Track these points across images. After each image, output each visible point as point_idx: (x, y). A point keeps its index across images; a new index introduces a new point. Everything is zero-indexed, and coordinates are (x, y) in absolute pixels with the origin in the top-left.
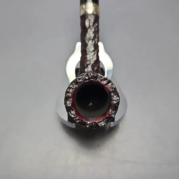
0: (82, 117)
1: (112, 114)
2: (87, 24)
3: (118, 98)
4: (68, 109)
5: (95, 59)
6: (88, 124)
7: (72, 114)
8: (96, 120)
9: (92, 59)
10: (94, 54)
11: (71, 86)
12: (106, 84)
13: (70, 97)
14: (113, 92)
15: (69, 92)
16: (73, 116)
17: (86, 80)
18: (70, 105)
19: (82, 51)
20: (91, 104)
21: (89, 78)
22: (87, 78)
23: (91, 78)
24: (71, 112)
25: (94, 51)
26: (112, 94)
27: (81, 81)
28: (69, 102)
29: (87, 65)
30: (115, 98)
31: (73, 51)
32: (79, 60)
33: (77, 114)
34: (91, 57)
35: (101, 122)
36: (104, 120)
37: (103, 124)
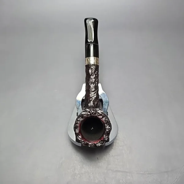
0: (86, 140)
1: (106, 138)
2: (90, 71)
3: (110, 128)
4: (77, 135)
5: (95, 96)
6: (89, 145)
7: (79, 138)
8: (95, 142)
9: (93, 96)
10: (95, 93)
11: (79, 119)
12: (101, 118)
13: (78, 127)
14: (106, 123)
15: (77, 123)
16: (80, 139)
17: (89, 115)
18: (78, 132)
19: (86, 90)
20: (93, 128)
21: (91, 114)
22: (89, 114)
23: (92, 114)
24: (78, 137)
25: (95, 91)
26: (106, 125)
27: (85, 116)
28: (77, 130)
29: (90, 101)
30: (108, 127)
31: (80, 90)
32: (84, 95)
33: (83, 138)
34: (93, 95)
35: (98, 143)
36: (100, 142)
37: (99, 145)
